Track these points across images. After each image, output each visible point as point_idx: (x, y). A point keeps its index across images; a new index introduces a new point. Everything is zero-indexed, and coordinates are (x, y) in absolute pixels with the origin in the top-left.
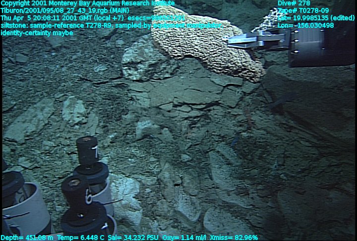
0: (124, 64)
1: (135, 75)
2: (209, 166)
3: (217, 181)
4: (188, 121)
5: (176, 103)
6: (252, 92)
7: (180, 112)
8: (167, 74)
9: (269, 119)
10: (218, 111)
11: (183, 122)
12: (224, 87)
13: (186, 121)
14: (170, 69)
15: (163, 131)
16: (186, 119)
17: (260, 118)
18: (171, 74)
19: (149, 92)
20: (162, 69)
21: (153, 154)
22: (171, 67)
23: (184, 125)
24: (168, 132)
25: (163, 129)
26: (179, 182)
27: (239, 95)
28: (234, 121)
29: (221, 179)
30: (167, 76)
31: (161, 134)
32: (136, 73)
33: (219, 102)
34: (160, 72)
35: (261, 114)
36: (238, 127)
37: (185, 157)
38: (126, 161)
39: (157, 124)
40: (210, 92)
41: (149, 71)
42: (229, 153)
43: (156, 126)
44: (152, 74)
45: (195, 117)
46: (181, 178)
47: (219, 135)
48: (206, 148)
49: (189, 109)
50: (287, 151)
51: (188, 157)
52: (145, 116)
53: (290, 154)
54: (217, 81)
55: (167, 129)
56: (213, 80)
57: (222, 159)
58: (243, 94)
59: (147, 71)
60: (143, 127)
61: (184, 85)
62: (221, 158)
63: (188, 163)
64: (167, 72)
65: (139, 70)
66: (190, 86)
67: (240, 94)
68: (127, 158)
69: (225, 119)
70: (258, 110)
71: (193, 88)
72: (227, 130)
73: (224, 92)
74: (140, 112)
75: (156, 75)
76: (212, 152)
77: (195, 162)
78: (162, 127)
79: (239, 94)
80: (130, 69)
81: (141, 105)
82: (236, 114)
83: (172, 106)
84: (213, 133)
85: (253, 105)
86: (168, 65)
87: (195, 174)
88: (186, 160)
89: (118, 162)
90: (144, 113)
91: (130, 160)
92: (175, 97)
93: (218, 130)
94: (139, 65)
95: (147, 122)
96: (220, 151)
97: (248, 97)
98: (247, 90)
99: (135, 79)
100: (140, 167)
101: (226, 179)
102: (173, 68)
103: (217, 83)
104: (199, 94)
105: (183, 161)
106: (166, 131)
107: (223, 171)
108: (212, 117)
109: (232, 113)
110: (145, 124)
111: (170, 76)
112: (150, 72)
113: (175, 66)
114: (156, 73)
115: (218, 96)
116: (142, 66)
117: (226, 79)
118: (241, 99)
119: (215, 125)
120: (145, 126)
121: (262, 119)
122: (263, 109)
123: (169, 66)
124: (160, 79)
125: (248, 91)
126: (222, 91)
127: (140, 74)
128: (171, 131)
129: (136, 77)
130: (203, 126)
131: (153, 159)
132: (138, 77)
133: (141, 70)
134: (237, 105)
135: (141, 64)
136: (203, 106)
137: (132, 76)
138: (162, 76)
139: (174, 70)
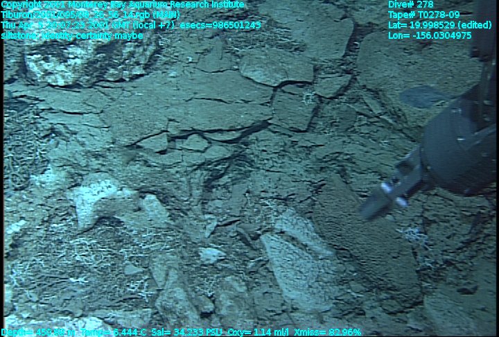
0: (31, 48)
1: (61, 73)
2: (268, 266)
3: (291, 294)
4: (205, 172)
5: (175, 133)
6: (338, 95)
7: (186, 153)
8: (137, 67)
9: (382, 149)
10: (267, 143)
11: (192, 175)
12: (275, 89)
13: (198, 172)
14: (142, 54)
15: (143, 203)
16: (200, 166)
17: (361, 147)
18: (146, 67)
19: (102, 112)
20: (125, 56)
21: (130, 259)
22: (145, 50)
23: (196, 181)
24: (157, 203)
25: (143, 198)
26: (210, 307)
27: (310, 104)
28: (307, 162)
29: (300, 290)
30: (138, 71)
31: (140, 209)
32: (62, 67)
33: (270, 121)
34: (123, 63)
35: (362, 140)
36: (316, 172)
37: (211, 254)
38: (64, 284)
39: (130, 187)
40: (246, 102)
41: (96, 61)
42: (306, 231)
43: (128, 192)
44: (104, 70)
45: (219, 162)
46: (212, 299)
47: (278, 198)
48: (254, 228)
49: (205, 144)
50: (428, 210)
51: (216, 252)
52: (98, 171)
53: (434, 215)
54: (258, 76)
55: (153, 197)
56: (249, 74)
57: (293, 247)
58: (317, 100)
59: (91, 63)
60: (97, 198)
61: (181, 92)
62: (291, 245)
63: (220, 265)
64: (138, 63)
65: (71, 62)
66: (195, 93)
67: (313, 100)
68: (64, 276)
69: (286, 160)
70: (354, 132)
71: (203, 95)
72: (293, 184)
73: (277, 98)
74: (83, 163)
75: (112, 71)
76: (268, 234)
77: (233, 260)
78: (142, 192)
79: (310, 102)
80: (46, 60)
81: (83, 144)
82: (310, 144)
83: (165, 140)
84: (263, 195)
85: (344, 122)
86: (138, 46)
87: (241, 286)
88: (213, 260)
89: (44, 290)
90: (95, 163)
91: (72, 280)
92: (170, 120)
93: (272, 185)
94: (70, 50)
95: (103, 184)
96: (285, 229)
97: (329, 107)
98: (327, 91)
99: (61, 82)
100: (104, 293)
101: (310, 287)
102: (148, 53)
103: (259, 81)
104: (223, 107)
105: (207, 262)
106: (151, 202)
107: (301, 272)
108: (255, 159)
109: (300, 144)
110: (100, 189)
111: (144, 72)
112: (98, 66)
113: (152, 48)
114: (114, 67)
115: (267, 110)
116: (79, 51)
117: (275, 71)
118: (316, 111)
119: (266, 176)
120: (103, 195)
121: (365, 149)
122: (364, 130)
123: (141, 49)
124: (122, 80)
125: (329, 93)
126: (272, 98)
127: (75, 71)
128: (163, 201)
129: (63, 77)
130: (235, 181)
131: (132, 269)
132: (71, 77)
133: (78, 61)
134: (309, 126)
135: (77, 45)
136: (237, 135)
137: (53, 77)
138: (126, 72)
139: (151, 57)
